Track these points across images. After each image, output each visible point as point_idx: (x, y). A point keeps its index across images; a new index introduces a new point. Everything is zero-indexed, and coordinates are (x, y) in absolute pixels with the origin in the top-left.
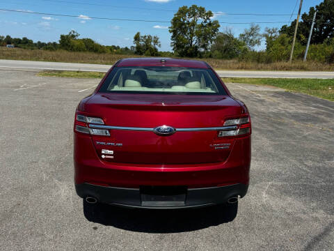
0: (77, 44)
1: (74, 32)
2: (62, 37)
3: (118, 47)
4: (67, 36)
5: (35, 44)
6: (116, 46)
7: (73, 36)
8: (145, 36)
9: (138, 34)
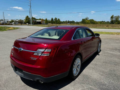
0: (87, 21)
1: (87, 17)
2: (83, 19)
3: (105, 21)
4: (85, 19)
5: (76, 22)
6: (104, 21)
7: (87, 19)
8: (116, 16)
9: (113, 15)
